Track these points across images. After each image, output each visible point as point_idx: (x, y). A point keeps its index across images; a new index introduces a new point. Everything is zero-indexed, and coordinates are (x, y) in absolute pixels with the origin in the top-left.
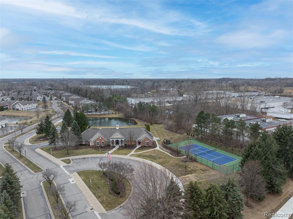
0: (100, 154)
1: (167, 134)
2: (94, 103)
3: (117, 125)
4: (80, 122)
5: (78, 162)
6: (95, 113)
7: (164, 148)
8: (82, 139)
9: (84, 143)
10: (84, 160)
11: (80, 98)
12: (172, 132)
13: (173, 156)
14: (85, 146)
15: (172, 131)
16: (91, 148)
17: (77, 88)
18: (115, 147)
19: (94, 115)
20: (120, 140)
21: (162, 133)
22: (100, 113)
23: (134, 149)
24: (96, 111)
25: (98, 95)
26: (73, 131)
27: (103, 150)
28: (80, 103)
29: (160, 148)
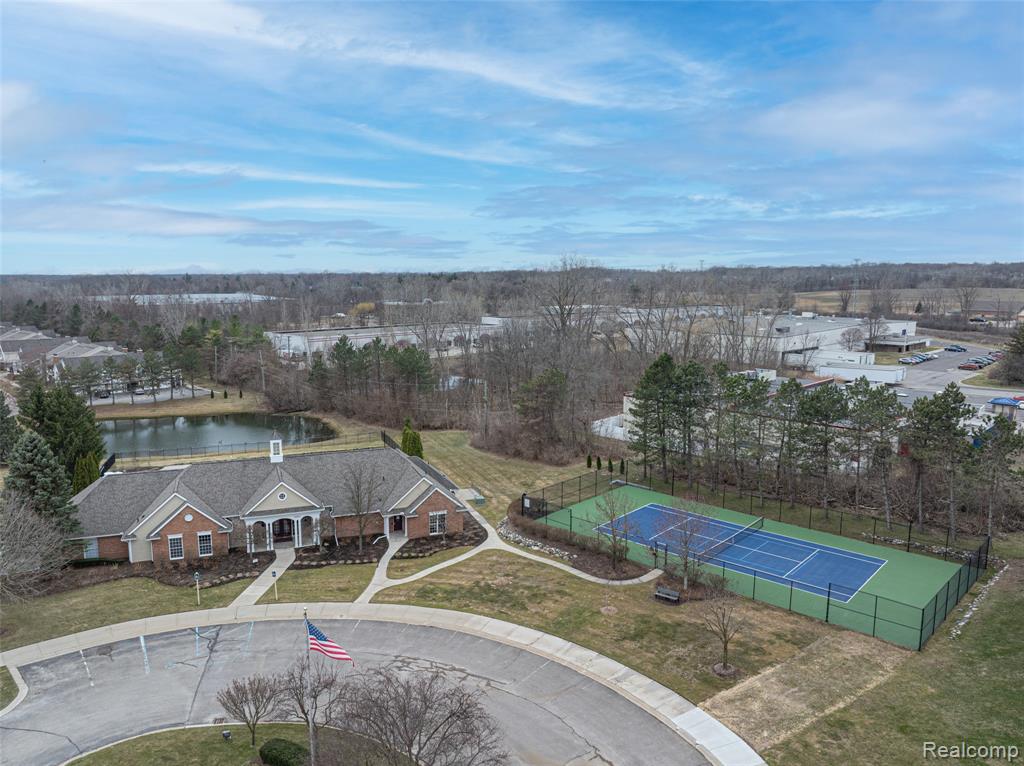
0: (196, 607)
1: (500, 471)
2: (118, 353)
3: (272, 442)
4: (62, 442)
5: (67, 685)
6: (127, 399)
7: (530, 541)
8: (82, 534)
9: (92, 552)
10: (105, 661)
11: (45, 337)
12: (516, 461)
13: (594, 575)
14: (103, 569)
15: (518, 454)
16: (138, 576)
17: (30, 302)
18: (271, 557)
19: (126, 406)
20: (297, 518)
21: (473, 469)
22: (150, 398)
23: (379, 557)
24: (132, 387)
25: (134, 325)
26: (24, 489)
27: (214, 585)
28: (50, 356)
29: (505, 538)
